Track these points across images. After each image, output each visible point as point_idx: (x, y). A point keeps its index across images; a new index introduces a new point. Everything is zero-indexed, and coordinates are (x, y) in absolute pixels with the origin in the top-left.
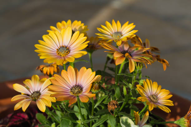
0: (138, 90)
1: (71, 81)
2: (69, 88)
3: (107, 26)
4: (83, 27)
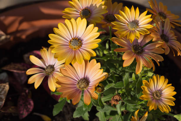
0: (143, 87)
2: (77, 80)
4: (103, 7)
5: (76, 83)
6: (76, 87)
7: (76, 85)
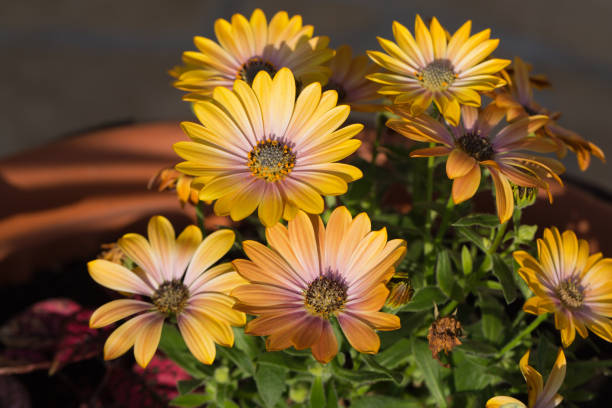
0: (523, 273)
1: (301, 260)
2: (299, 290)
3: (399, 39)
4: (313, 42)
5: (300, 300)
6: (304, 313)
7: (299, 306)
